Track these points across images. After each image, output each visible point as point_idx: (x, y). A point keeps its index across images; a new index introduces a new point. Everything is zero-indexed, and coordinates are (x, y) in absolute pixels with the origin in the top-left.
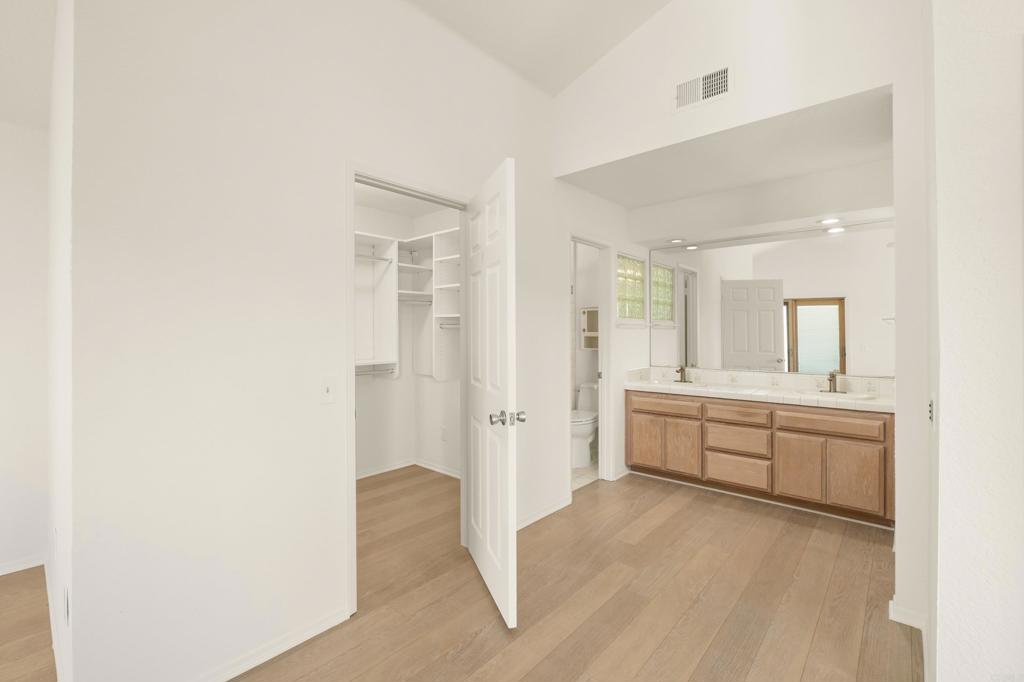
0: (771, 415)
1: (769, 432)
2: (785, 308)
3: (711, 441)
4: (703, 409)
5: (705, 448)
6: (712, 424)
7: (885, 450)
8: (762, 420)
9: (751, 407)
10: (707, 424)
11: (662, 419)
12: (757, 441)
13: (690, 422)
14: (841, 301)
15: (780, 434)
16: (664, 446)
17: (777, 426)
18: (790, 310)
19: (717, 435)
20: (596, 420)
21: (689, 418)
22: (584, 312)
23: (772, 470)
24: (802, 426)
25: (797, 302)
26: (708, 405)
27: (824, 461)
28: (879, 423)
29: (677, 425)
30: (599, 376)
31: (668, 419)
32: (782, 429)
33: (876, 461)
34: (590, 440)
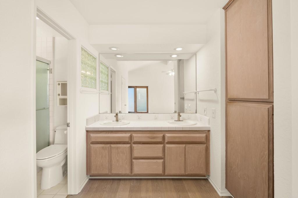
0: (164, 137)
1: (162, 145)
3: (136, 154)
4: (131, 137)
5: (132, 158)
6: (136, 145)
7: (207, 146)
8: (160, 140)
10: (133, 145)
11: (108, 145)
12: (157, 150)
13: (125, 145)
14: (147, 87)
15: (167, 145)
16: (110, 161)
17: (166, 142)
19: (138, 151)
20: (66, 151)
21: (124, 143)
22: (59, 84)
23: (164, 164)
24: (177, 140)
26: (134, 135)
27: (185, 155)
28: (204, 135)
29: (117, 148)
30: (68, 125)
31: (113, 145)
32: (169, 143)
34: (62, 164)
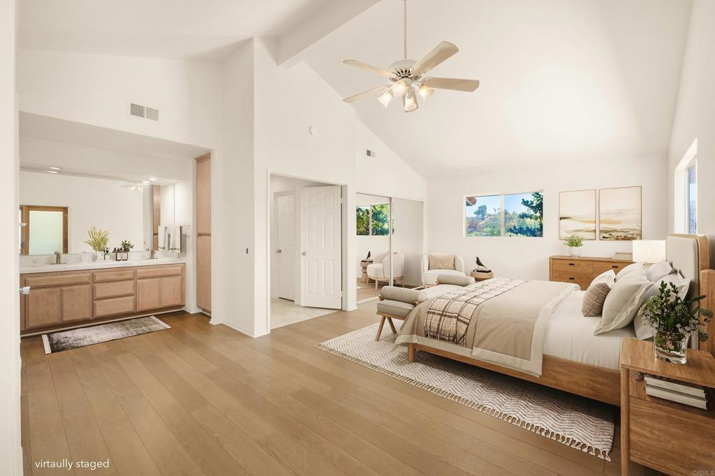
0: (135, 273)
1: (133, 282)
2: (20, 211)
3: (98, 295)
4: (93, 276)
5: (94, 299)
6: (99, 284)
7: (183, 277)
8: (131, 276)
9: (122, 270)
10: (95, 285)
14: (65, 210)
15: (139, 281)
16: (61, 307)
17: (138, 277)
18: (24, 212)
21: (82, 284)
23: (135, 300)
24: (150, 275)
25: (30, 208)
26: (95, 274)
27: (159, 288)
28: (179, 268)
29: (72, 290)
31: (63, 288)
32: (141, 278)
33: (179, 284)
